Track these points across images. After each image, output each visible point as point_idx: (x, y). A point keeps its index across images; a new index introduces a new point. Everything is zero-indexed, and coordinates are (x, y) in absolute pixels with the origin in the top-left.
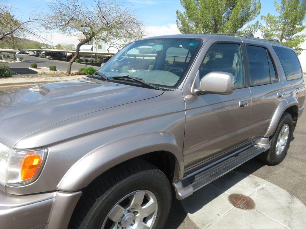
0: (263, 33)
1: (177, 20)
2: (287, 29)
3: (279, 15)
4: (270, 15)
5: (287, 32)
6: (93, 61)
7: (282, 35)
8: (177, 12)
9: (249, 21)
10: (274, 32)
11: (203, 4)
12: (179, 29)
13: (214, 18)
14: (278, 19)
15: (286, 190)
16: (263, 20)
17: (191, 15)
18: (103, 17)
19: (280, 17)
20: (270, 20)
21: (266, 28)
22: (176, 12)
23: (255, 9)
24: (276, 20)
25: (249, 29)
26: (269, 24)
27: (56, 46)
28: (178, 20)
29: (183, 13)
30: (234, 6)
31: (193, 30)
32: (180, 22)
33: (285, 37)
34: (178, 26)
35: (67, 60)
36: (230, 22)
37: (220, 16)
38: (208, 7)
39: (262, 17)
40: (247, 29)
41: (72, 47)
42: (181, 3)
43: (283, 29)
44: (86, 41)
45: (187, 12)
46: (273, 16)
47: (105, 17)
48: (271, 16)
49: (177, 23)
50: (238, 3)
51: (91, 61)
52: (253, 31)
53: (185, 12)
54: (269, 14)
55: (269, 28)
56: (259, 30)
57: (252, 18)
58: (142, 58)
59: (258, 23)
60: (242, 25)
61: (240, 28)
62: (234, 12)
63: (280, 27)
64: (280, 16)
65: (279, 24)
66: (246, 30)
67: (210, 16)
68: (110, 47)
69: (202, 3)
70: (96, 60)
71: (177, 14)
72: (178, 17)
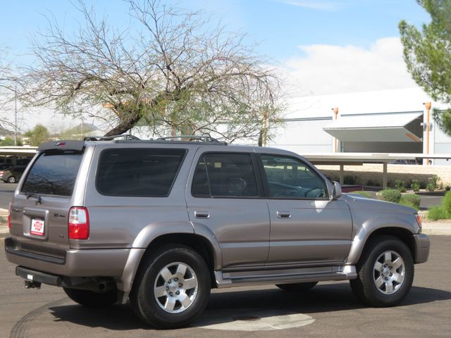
1: (405, 50)
8: (403, 26)
12: (414, 75)
18: (168, 68)
22: (400, 27)
27: (29, 134)
29: (420, 30)
34: (409, 66)
47: (171, 67)
49: (407, 58)
58: (337, 168)
71: (403, 33)
72: (405, 42)
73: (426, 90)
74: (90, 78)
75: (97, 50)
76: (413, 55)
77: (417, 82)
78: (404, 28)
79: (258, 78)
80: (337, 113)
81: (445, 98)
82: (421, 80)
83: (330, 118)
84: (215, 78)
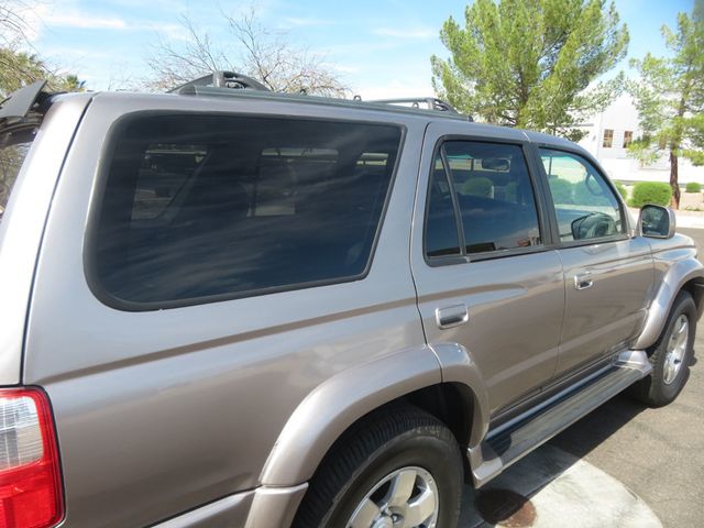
0: (637, 100)
1: (433, 78)
2: (694, 87)
3: (673, 55)
4: (652, 56)
5: (694, 93)
7: (683, 102)
8: (434, 59)
9: (601, 72)
10: (662, 97)
11: (491, 40)
13: (518, 69)
14: (670, 66)
15: (623, 482)
16: (635, 69)
17: (464, 64)
19: (676, 61)
20: (651, 66)
21: (641, 86)
22: (431, 60)
23: (616, 45)
24: (667, 67)
25: (602, 91)
26: (649, 78)
28: (436, 76)
30: (564, 41)
31: (471, 99)
32: (440, 82)
33: (691, 106)
36: (555, 77)
37: (532, 66)
38: (503, 44)
39: (632, 61)
40: (597, 92)
42: (442, 38)
43: (686, 89)
45: (456, 58)
46: (658, 58)
48: (654, 59)
50: (573, 34)
52: (612, 94)
53: (452, 60)
54: (649, 55)
55: (651, 89)
56: (624, 92)
57: (609, 66)
59: (621, 76)
60: (585, 82)
61: (582, 88)
62: (565, 54)
63: (676, 85)
64: (675, 57)
65: (673, 76)
66: (594, 93)
67: (509, 66)
69: (488, 37)
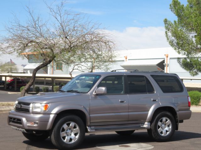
6: (48, 89)
8: (166, 21)
12: (170, 42)
18: (66, 37)
22: (164, 21)
29: (173, 23)
34: (168, 39)
35: (5, 88)
41: (13, 67)
42: (171, 8)
44: (45, 64)
47: (67, 37)
49: (167, 35)
51: (44, 89)
68: (73, 69)
70: (53, 88)
71: (166, 24)
72: (167, 28)
73: (175, 49)
74: (31, 42)
75: (35, 30)
76: (170, 34)
77: (171, 46)
78: (166, 22)
79: (105, 43)
80: (126, 58)
81: (183, 53)
82: (173, 45)
83: (123, 61)
84: (87, 42)
